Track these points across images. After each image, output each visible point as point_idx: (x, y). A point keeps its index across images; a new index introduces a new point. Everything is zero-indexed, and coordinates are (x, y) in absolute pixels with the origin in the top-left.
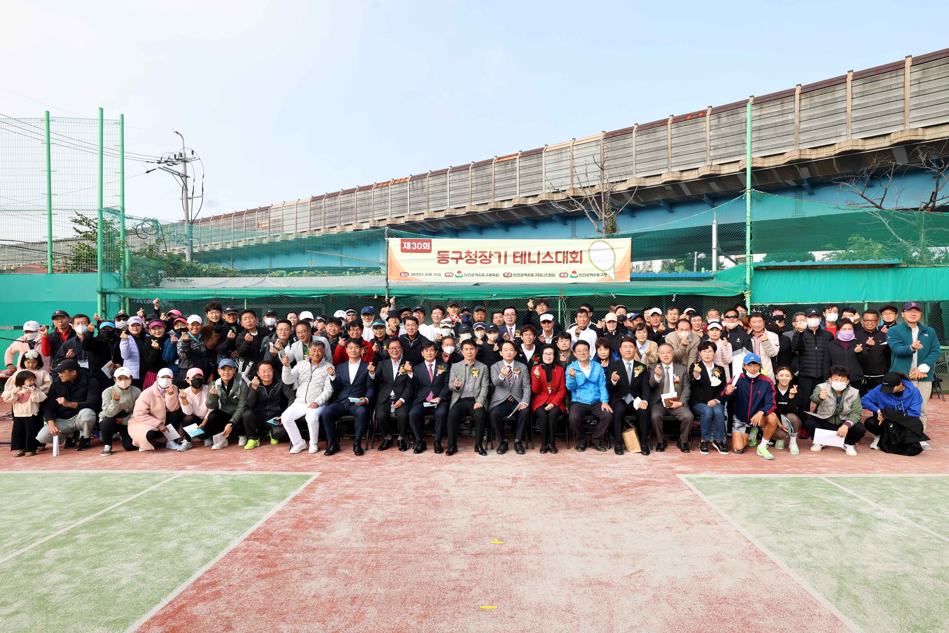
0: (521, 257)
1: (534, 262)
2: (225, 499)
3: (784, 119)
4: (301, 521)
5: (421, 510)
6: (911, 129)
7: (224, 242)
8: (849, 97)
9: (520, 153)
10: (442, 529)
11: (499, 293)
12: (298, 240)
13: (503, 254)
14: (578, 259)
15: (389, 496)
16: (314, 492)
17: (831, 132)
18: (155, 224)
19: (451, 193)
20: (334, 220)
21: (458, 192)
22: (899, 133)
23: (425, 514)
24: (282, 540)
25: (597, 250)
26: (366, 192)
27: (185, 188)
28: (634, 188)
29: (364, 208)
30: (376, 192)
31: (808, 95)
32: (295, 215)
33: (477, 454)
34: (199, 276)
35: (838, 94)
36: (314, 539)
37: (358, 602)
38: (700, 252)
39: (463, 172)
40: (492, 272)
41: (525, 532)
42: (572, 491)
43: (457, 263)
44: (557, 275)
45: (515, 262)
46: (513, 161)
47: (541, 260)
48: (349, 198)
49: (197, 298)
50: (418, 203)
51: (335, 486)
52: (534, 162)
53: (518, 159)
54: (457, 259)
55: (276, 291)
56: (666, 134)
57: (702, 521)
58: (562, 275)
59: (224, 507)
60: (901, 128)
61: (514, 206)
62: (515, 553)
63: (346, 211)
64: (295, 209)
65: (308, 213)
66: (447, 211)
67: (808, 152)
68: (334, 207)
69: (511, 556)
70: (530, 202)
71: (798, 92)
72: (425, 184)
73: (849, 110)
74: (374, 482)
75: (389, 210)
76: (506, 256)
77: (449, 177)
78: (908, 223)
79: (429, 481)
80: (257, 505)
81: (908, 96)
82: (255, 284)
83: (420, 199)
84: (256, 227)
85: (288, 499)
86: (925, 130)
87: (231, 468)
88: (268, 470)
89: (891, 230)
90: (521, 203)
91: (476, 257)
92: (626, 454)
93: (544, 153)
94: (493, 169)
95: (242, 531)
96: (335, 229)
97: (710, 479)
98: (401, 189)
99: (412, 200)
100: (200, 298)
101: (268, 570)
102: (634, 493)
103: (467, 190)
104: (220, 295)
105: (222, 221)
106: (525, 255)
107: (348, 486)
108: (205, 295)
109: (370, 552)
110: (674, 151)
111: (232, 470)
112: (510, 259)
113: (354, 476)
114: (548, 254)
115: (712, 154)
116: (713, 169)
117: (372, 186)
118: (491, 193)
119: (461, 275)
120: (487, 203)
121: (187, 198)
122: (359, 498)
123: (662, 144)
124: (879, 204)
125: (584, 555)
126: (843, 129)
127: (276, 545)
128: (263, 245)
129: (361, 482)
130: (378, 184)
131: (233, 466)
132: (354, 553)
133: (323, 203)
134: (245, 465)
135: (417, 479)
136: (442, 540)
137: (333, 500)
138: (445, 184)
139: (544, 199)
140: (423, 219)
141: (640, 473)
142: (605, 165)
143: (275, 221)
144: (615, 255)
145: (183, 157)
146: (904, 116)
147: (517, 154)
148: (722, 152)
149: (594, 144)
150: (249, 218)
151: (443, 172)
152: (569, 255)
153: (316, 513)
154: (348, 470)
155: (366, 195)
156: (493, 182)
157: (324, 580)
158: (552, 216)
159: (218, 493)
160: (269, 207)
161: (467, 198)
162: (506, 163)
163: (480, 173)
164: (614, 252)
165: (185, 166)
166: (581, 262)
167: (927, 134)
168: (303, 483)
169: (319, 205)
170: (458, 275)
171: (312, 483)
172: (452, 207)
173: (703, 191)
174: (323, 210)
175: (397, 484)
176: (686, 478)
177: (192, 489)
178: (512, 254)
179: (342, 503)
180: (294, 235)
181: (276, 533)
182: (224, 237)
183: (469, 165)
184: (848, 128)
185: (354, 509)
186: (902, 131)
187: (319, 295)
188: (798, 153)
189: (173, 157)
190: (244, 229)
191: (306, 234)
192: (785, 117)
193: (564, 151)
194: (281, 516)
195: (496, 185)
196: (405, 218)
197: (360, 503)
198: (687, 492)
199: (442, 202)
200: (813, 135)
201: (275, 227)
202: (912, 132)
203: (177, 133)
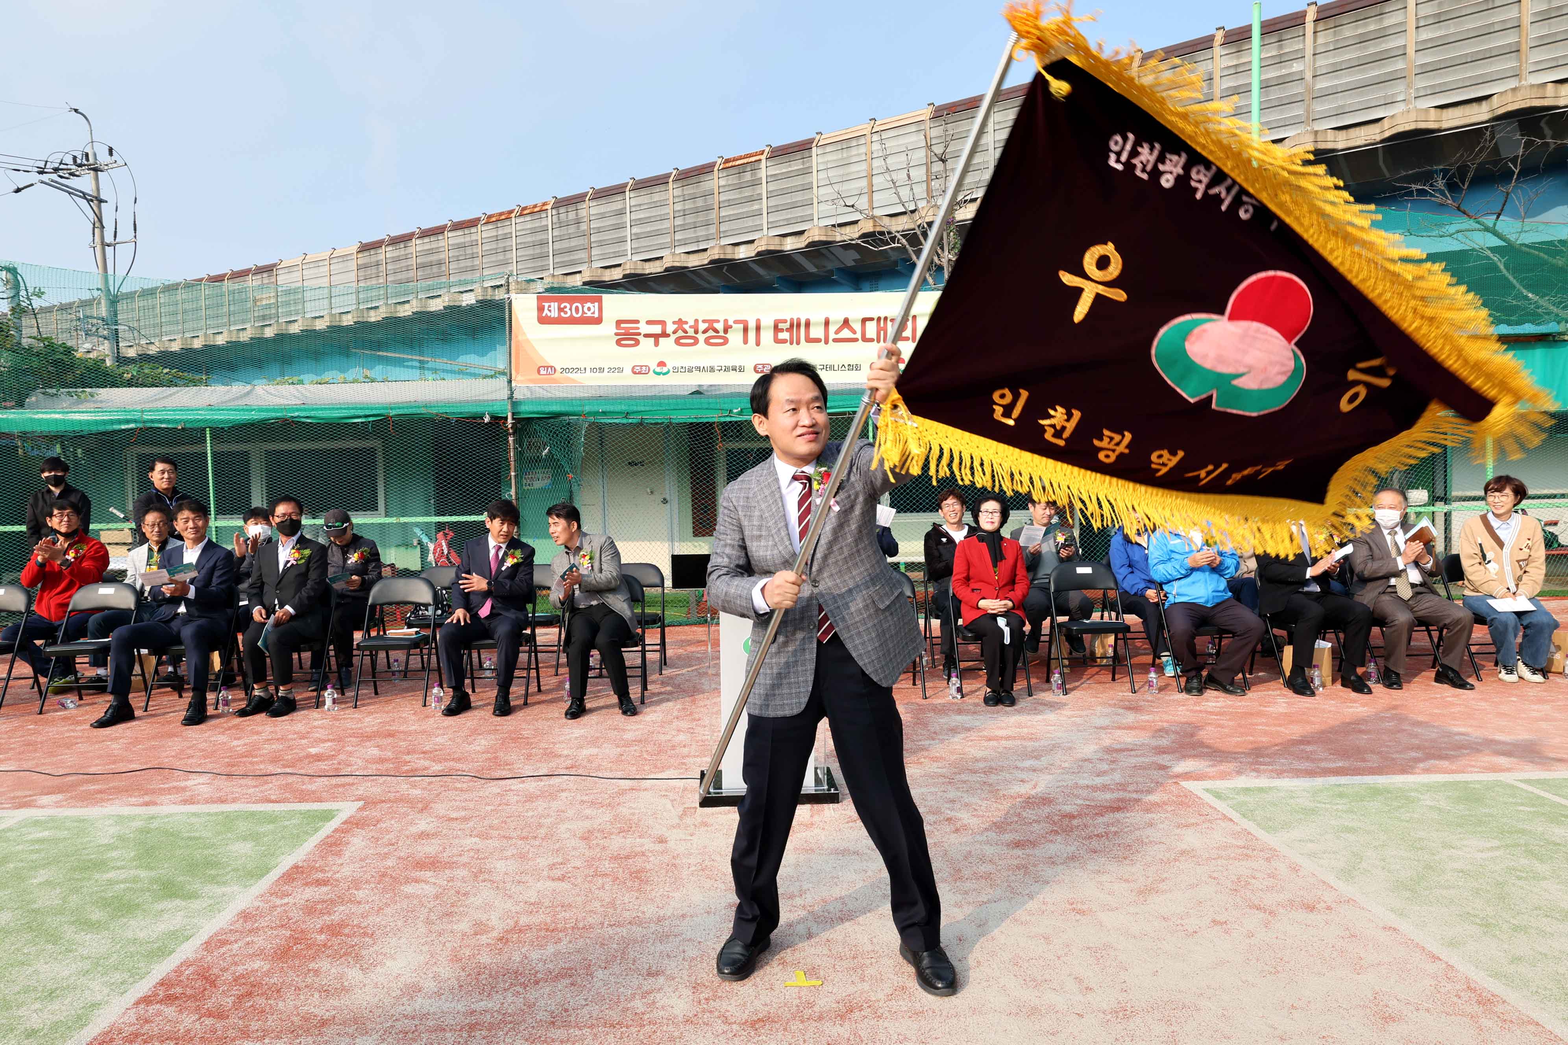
0: (790, 329)
1: (818, 340)
2: (111, 883)
3: (1284, 72)
4: (299, 937)
5: (601, 894)
6: (1532, 86)
7: (188, 335)
8: (1412, 24)
9: (767, 149)
10: (660, 947)
12: (335, 330)
13: (752, 325)
14: (908, 333)
15: (523, 857)
16: (339, 854)
17: (1375, 95)
18: (10, 276)
19: (635, 230)
20: (404, 288)
21: (648, 228)
22: (1510, 94)
23: (612, 904)
24: (240, 998)
26: (467, 231)
27: (99, 223)
29: (463, 264)
30: (485, 232)
31: (1331, 22)
32: (327, 279)
34: (114, 385)
35: (1390, 20)
36: (326, 992)
39: (657, 189)
40: (730, 364)
41: (870, 948)
42: (957, 830)
43: (657, 344)
45: (777, 341)
46: (755, 166)
47: (832, 336)
48: (434, 245)
49: (102, 428)
50: (570, 251)
51: (391, 836)
52: (796, 166)
53: (764, 161)
54: (656, 337)
55: (274, 410)
57: (1291, 903)
59: (104, 903)
60: (1512, 83)
61: (759, 254)
62: (857, 1014)
63: (428, 271)
64: (327, 268)
65: (353, 276)
66: (628, 267)
67: (1331, 135)
68: (403, 264)
69: (847, 1024)
70: (790, 245)
71: (1311, 16)
72: (583, 213)
73: (1411, 51)
74: (486, 823)
75: (513, 267)
76: (758, 328)
77: (630, 199)
78: (1546, 263)
79: (616, 817)
80: (192, 896)
81: (1527, 20)
83: (574, 243)
84: (250, 304)
85: (274, 875)
86: (1559, 86)
87: (147, 798)
88: (234, 800)
89: (1511, 278)
90: (772, 248)
91: (696, 332)
93: (814, 149)
94: (715, 181)
95: (137, 975)
96: (407, 306)
97: (1261, 790)
98: (537, 224)
99: (557, 246)
100: (110, 428)
102: (1101, 830)
103: (666, 225)
104: (152, 421)
105: (181, 295)
106: (799, 325)
107: (424, 835)
108: (120, 422)
109: (472, 1027)
111: (147, 804)
112: (767, 335)
113: (440, 808)
114: (846, 322)
117: (478, 219)
118: (713, 230)
119: (665, 370)
120: (705, 250)
121: (104, 245)
122: (450, 865)
124: (1491, 225)
125: (1034, 1011)
126: (1398, 90)
127: (221, 1015)
128: (267, 339)
129: (454, 824)
130: (490, 217)
131: (153, 792)
132: (430, 1031)
133: (381, 254)
134: (184, 789)
135: (588, 812)
136: (661, 980)
137: (384, 875)
138: (621, 213)
139: (816, 239)
140: (579, 283)
141: (1099, 781)
143: (288, 292)
145: (91, 160)
146: (1520, 60)
147: (762, 153)
149: (913, 128)
150: (236, 286)
151: (618, 190)
152: (889, 324)
153: (339, 913)
154: (426, 794)
155: (468, 239)
156: (716, 206)
158: (831, 272)
159: (100, 865)
160: (275, 265)
161: (667, 239)
162: (741, 169)
163: (689, 190)
165: (97, 179)
167: (1563, 93)
168: (316, 830)
169: (374, 259)
170: (658, 370)
171: (336, 831)
172: (636, 258)
174: (382, 268)
175: (540, 826)
176: (1207, 790)
177: (35, 857)
178: (772, 324)
179: (408, 881)
180: (327, 318)
181: (228, 976)
182: (186, 326)
183: (668, 176)
184: (1409, 86)
185: (436, 897)
186: (1514, 90)
187: (366, 416)
188: (1311, 138)
189: (71, 161)
190: (225, 309)
191: (349, 316)
192: (1284, 67)
193: (854, 143)
194: (249, 925)
195: (722, 214)
196: (545, 281)
197: (452, 879)
198: (1223, 825)
199: (615, 248)
200: (1341, 103)
201: (288, 304)
202: (1535, 89)
203: (76, 111)
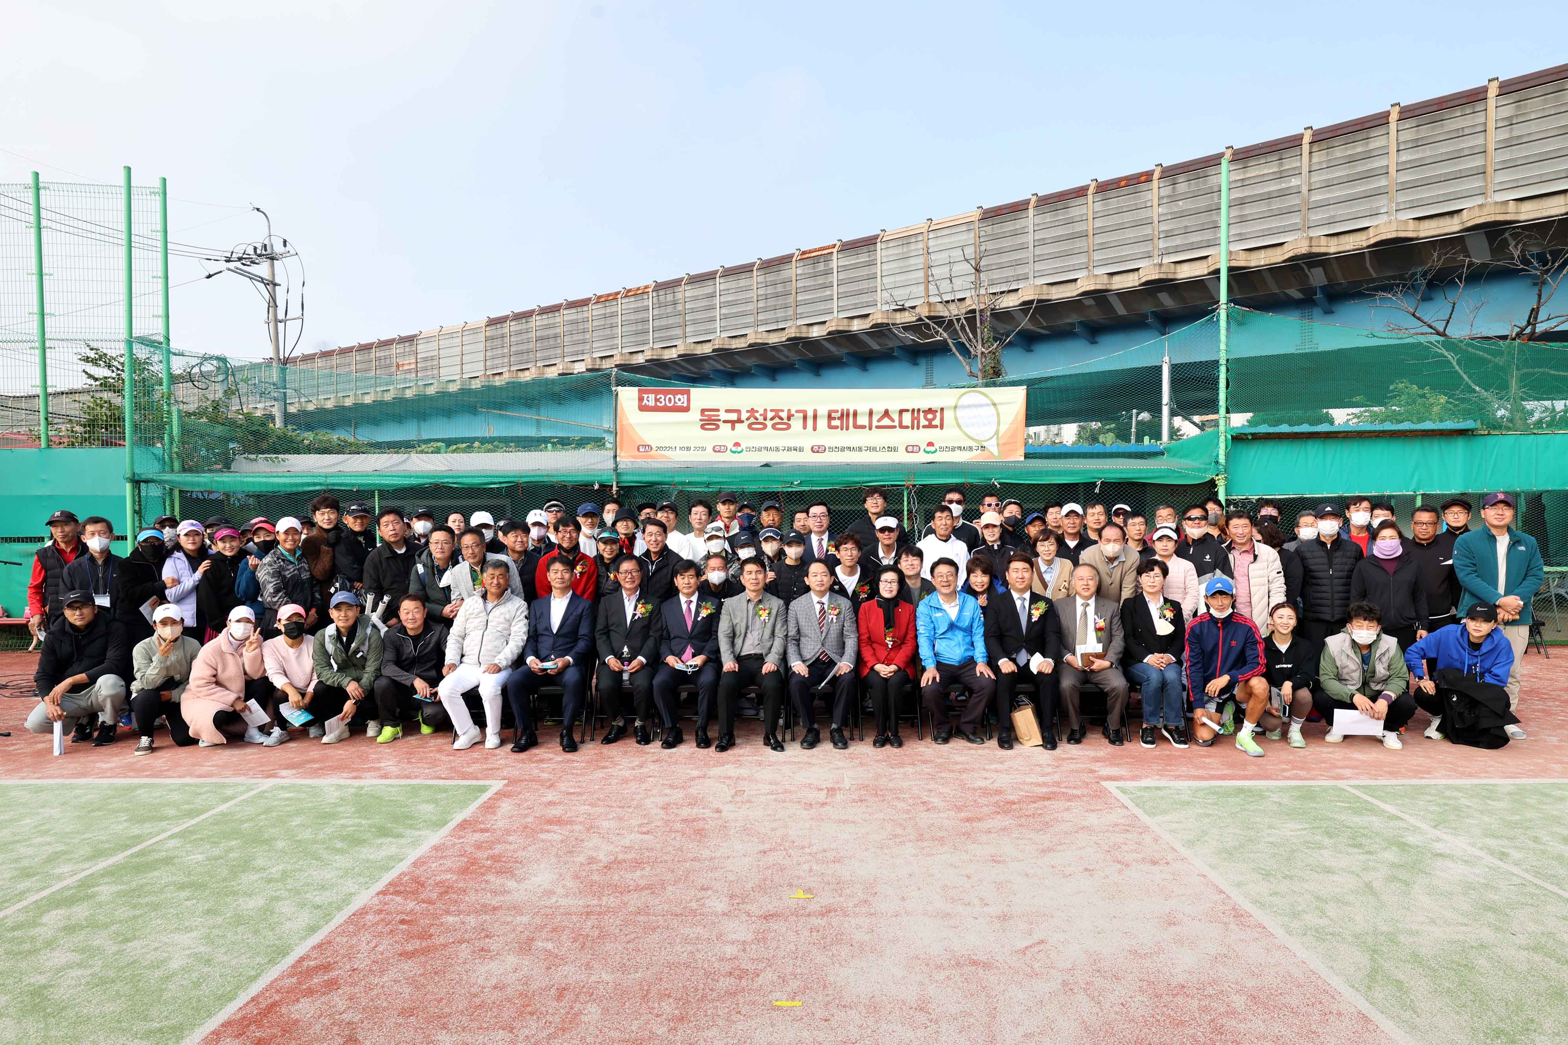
0: (841, 418)
1: (863, 427)
2: (344, 826)
3: (1284, 186)
4: (474, 862)
5: (674, 843)
6: (1496, 203)
7: (340, 395)
8: (1393, 148)
9: (838, 244)
10: (710, 874)
11: (803, 479)
12: (465, 392)
13: (810, 414)
14: (937, 422)
15: (620, 819)
16: (494, 813)
17: (1362, 207)
18: (221, 364)
19: (724, 311)
20: (525, 357)
21: (734, 310)
22: (1477, 209)
23: (681, 849)
24: (441, 894)
25: (969, 406)
26: (579, 309)
27: (273, 303)
28: (1031, 302)
29: (576, 337)
30: (596, 310)
31: (1324, 145)
32: (459, 349)
33: (768, 750)
34: (297, 451)
35: (1374, 144)
36: (495, 893)
37: (569, 996)
38: (1141, 410)
39: (743, 276)
40: (792, 445)
41: (849, 878)
42: (928, 810)
43: (733, 428)
44: (902, 449)
45: (830, 427)
46: (827, 258)
47: (875, 423)
48: (551, 321)
49: (294, 490)
50: (667, 328)
51: (529, 803)
52: (863, 258)
53: (835, 254)
54: (733, 423)
55: (428, 477)
56: (1085, 211)
57: (1143, 859)
58: (910, 449)
59: (343, 839)
60: (1480, 200)
61: (830, 333)
62: (833, 914)
63: (545, 343)
64: (459, 340)
65: (481, 346)
66: (717, 342)
67: (1323, 241)
68: (525, 336)
69: (825, 919)
70: (857, 326)
71: (1307, 139)
72: (679, 296)
73: (1392, 170)
74: (595, 796)
75: (619, 341)
76: (815, 417)
77: (720, 284)
78: (1491, 361)
79: (686, 795)
80: (399, 836)
81: (1491, 147)
82: (393, 466)
83: (671, 321)
84: (394, 369)
85: (452, 825)
86: (1519, 203)
87: (354, 774)
88: (416, 777)
89: (1461, 372)
90: (841, 328)
91: (765, 419)
92: (1017, 748)
93: (879, 244)
94: (793, 271)
95: (374, 879)
96: (527, 373)
97: (1158, 788)
98: (639, 304)
99: (657, 323)
100: (300, 489)
101: (416, 944)
102: (1030, 812)
103: (751, 307)
104: (334, 485)
105: (335, 360)
106: (848, 415)
107: (551, 803)
108: (308, 485)
109: (588, 914)
110: (1099, 239)
111: (355, 778)
112: (822, 423)
113: (562, 786)
114: (886, 413)
115: (1162, 244)
116: (1163, 269)
117: (590, 299)
118: (790, 312)
119: (739, 449)
120: (784, 329)
121: (277, 321)
122: (571, 822)
123: (1079, 227)
124: (1441, 329)
125: (947, 915)
126: (1382, 203)
127: (430, 902)
128: (407, 400)
129: (573, 797)
130: (600, 297)
131: (358, 770)
132: (562, 914)
133: (506, 328)
134: (379, 769)
135: (667, 791)
136: (710, 892)
137: (526, 827)
138: (712, 296)
139: (879, 321)
140: (675, 356)
141: (1042, 780)
142: (982, 264)
143: (425, 359)
144: (998, 415)
145: (269, 251)
146: (1485, 180)
147: (834, 246)
148: (1178, 241)
149: (964, 228)
150: (382, 354)
151: (709, 277)
152: (922, 414)
153: (498, 849)
154: (551, 776)
155: (580, 316)
156: (794, 292)
157: (512, 960)
158: (892, 349)
159: (333, 815)
160: (415, 336)
161: (750, 319)
162: (816, 260)
163: (771, 278)
164: (997, 410)
165: (272, 266)
166: (942, 428)
167: (1523, 210)
168: (477, 798)
169: (499, 332)
170: (734, 449)
171: (490, 799)
172: (725, 335)
173: (1147, 308)
174: (507, 340)
175: (633, 800)
176: (1118, 788)
177: (288, 809)
178: (826, 414)
179: (542, 831)
180: (458, 382)
181: (431, 882)
182: (340, 386)
183: (753, 265)
184: (1390, 201)
185: (562, 841)
186: (1481, 206)
187: (501, 483)
188: (1306, 243)
189: (251, 252)
190: (373, 373)
191: (477, 381)
192: (1285, 182)
193: (913, 240)
194: (439, 854)
195: (799, 298)
196: (645, 353)
197: (572, 831)
198: (1119, 810)
199: (708, 326)
200: (1332, 213)
201: (425, 369)
202: (1499, 207)
203: (258, 209)
